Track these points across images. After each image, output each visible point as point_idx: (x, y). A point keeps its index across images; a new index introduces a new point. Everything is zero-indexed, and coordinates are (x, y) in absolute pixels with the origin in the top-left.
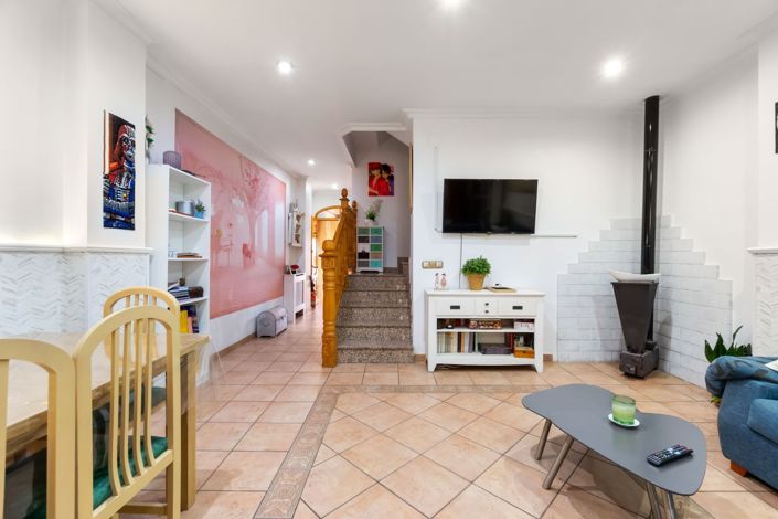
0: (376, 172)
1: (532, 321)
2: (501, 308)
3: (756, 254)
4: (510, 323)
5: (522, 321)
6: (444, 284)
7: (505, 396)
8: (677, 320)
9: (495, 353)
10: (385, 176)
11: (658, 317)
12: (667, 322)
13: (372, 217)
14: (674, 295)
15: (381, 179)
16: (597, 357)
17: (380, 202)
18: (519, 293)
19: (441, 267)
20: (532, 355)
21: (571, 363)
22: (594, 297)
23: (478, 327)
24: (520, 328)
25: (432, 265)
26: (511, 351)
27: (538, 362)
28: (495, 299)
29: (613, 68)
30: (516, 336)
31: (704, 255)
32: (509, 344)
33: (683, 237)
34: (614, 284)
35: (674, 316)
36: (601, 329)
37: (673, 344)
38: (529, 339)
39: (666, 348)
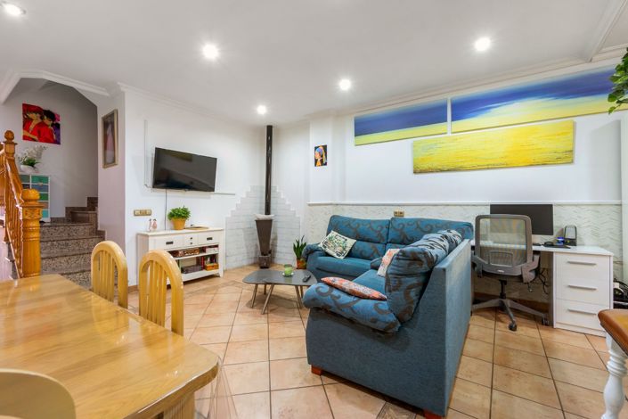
0: (33, 116)
1: (217, 246)
2: (200, 240)
3: (309, 205)
4: (203, 249)
5: (210, 247)
6: (155, 227)
7: (214, 292)
8: (279, 237)
9: (194, 271)
10: (48, 122)
11: (272, 236)
12: (276, 239)
13: (31, 163)
14: (279, 225)
15: (41, 125)
16: (245, 263)
17: (42, 149)
18: (211, 229)
19: (150, 215)
20: (217, 267)
21: (234, 269)
22: (243, 229)
23: (184, 255)
24: (210, 252)
25: (144, 213)
26: (204, 268)
27: (220, 271)
28: (196, 235)
29: (262, 110)
30: (205, 258)
31: (289, 205)
32: (200, 264)
33: (282, 197)
34: (256, 221)
35: (278, 235)
36: (247, 247)
37: (278, 249)
38: (214, 258)
39: (275, 252)
